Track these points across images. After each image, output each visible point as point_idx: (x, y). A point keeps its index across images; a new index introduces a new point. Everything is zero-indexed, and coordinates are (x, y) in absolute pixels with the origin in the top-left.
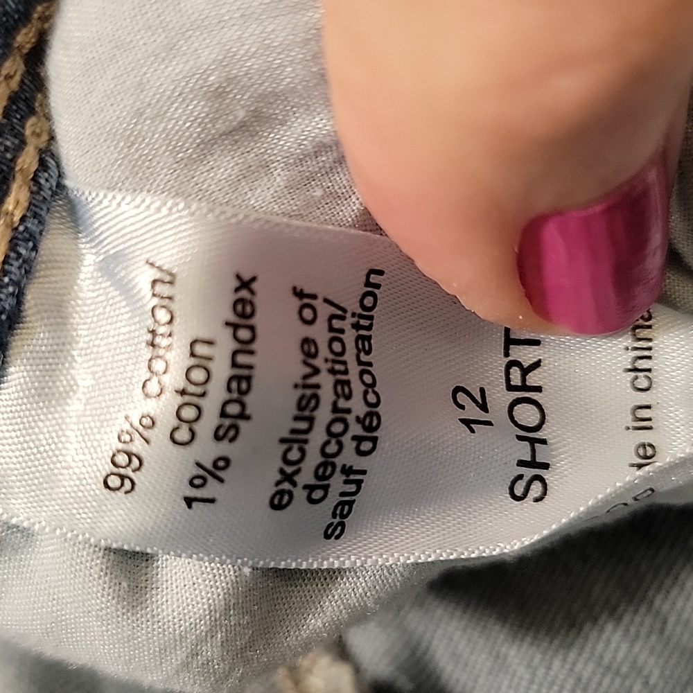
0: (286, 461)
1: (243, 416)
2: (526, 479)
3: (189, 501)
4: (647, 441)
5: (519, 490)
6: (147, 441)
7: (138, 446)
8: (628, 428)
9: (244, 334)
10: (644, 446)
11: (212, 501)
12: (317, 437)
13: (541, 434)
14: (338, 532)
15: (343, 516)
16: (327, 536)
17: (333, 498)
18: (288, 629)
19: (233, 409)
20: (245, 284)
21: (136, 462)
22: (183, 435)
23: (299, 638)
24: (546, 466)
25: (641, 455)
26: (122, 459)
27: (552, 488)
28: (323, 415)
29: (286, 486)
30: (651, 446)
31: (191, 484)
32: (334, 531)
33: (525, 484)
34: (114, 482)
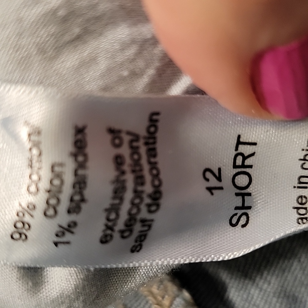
0: (108, 219)
1: (83, 200)
2: (238, 215)
3: (56, 244)
4: (303, 195)
5: (234, 221)
6: (32, 216)
7: (27, 218)
8: (295, 187)
9: (80, 158)
10: (301, 197)
11: (68, 243)
12: (126, 207)
13: (249, 190)
14: (138, 249)
15: (142, 241)
16: (132, 251)
17: (135, 234)
18: (117, 287)
19: (77, 198)
20: (80, 131)
21: (27, 226)
22: (51, 212)
23: (122, 291)
24: (249, 208)
25: (300, 202)
26: (20, 225)
27: (251, 219)
28: (129, 195)
29: (109, 232)
30: (305, 197)
31: (57, 235)
32: (136, 248)
33: (237, 218)
34: (17, 236)
